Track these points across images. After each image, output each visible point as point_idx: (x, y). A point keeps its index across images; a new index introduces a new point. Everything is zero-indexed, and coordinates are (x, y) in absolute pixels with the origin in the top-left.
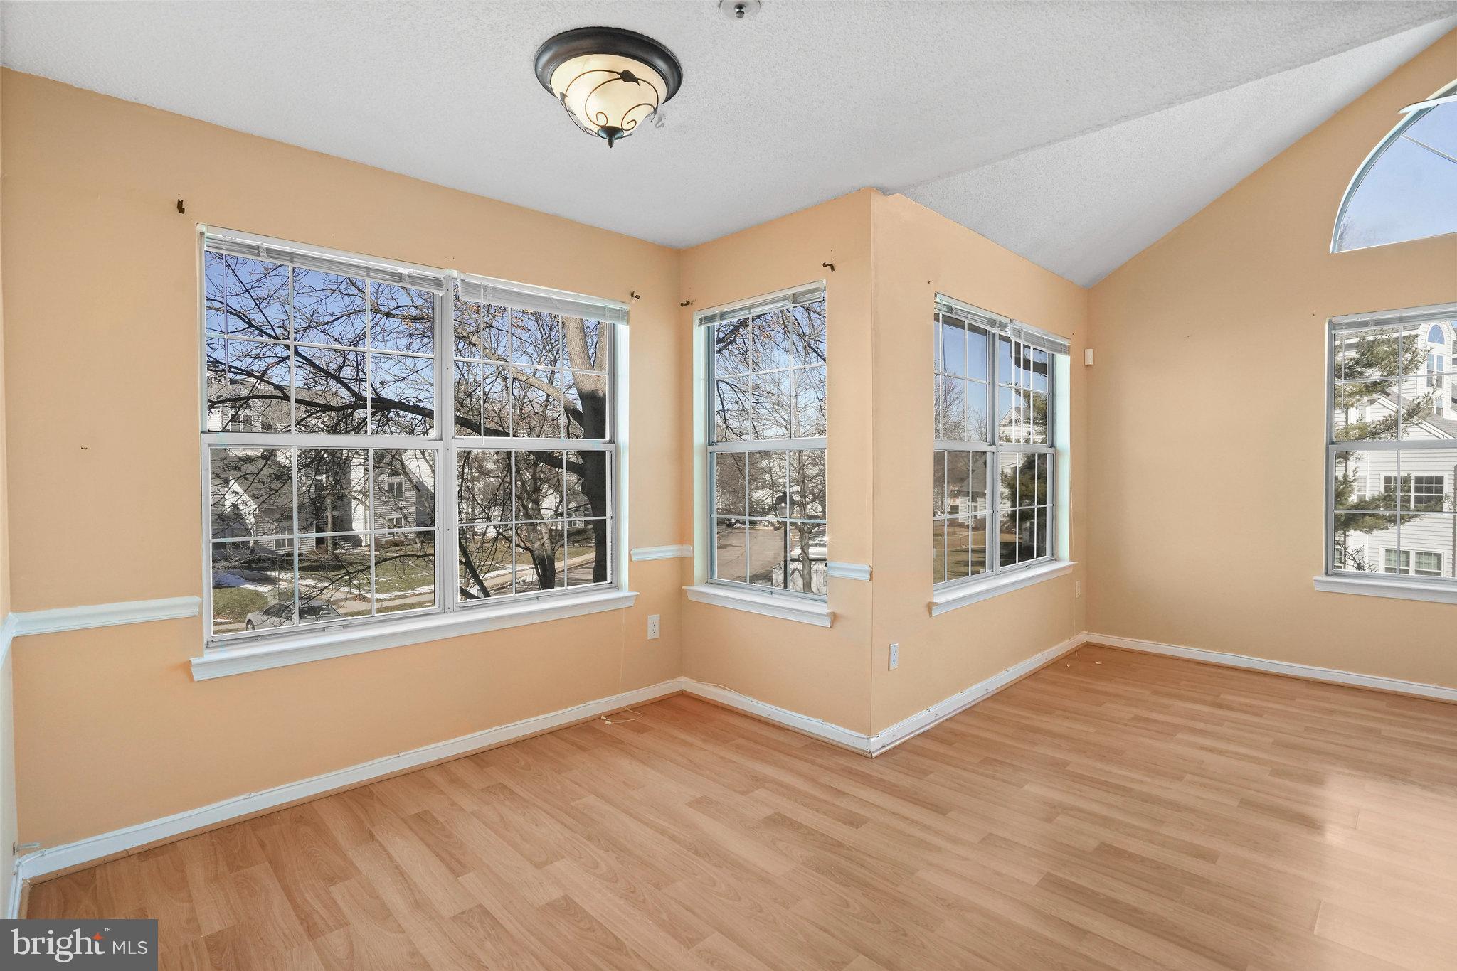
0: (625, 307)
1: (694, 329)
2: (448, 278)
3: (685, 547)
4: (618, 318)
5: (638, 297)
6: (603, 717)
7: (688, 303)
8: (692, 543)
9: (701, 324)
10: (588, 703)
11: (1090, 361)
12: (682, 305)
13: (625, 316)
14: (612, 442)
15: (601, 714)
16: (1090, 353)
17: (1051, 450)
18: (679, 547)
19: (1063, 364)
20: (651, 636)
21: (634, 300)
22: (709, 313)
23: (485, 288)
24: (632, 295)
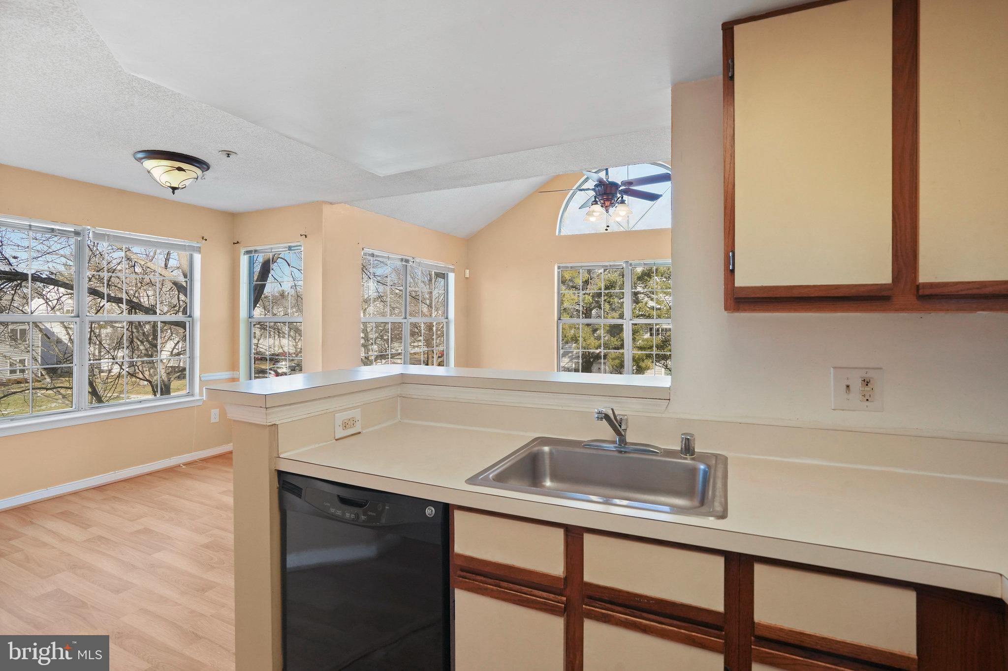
0: (198, 245)
1: (241, 258)
2: (84, 230)
3: (235, 372)
4: (194, 250)
5: (206, 240)
6: (181, 465)
7: (238, 243)
8: (238, 370)
9: (244, 254)
10: (172, 458)
11: (467, 275)
12: (234, 243)
13: (199, 250)
14: (190, 316)
15: (181, 464)
16: (467, 271)
17: (446, 320)
18: (231, 372)
19: (452, 277)
20: (213, 421)
21: (204, 241)
22: (249, 249)
23: (108, 235)
24: (203, 238)
